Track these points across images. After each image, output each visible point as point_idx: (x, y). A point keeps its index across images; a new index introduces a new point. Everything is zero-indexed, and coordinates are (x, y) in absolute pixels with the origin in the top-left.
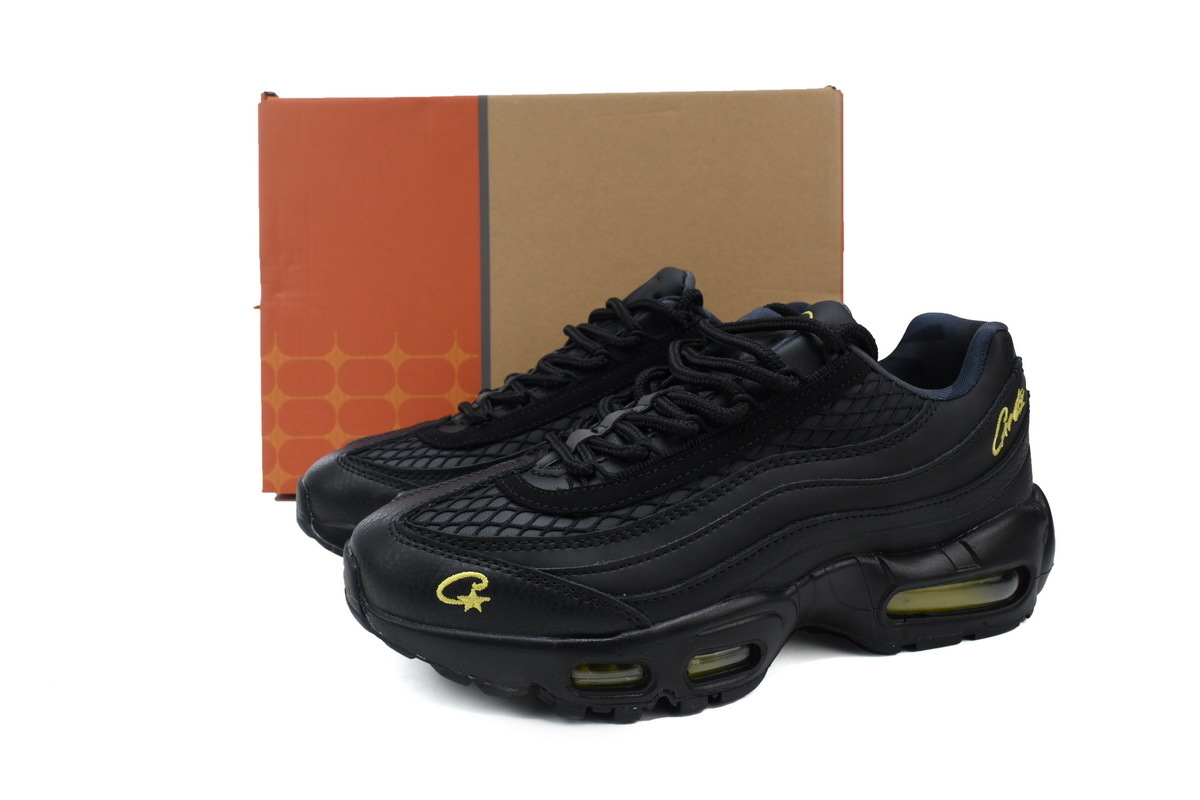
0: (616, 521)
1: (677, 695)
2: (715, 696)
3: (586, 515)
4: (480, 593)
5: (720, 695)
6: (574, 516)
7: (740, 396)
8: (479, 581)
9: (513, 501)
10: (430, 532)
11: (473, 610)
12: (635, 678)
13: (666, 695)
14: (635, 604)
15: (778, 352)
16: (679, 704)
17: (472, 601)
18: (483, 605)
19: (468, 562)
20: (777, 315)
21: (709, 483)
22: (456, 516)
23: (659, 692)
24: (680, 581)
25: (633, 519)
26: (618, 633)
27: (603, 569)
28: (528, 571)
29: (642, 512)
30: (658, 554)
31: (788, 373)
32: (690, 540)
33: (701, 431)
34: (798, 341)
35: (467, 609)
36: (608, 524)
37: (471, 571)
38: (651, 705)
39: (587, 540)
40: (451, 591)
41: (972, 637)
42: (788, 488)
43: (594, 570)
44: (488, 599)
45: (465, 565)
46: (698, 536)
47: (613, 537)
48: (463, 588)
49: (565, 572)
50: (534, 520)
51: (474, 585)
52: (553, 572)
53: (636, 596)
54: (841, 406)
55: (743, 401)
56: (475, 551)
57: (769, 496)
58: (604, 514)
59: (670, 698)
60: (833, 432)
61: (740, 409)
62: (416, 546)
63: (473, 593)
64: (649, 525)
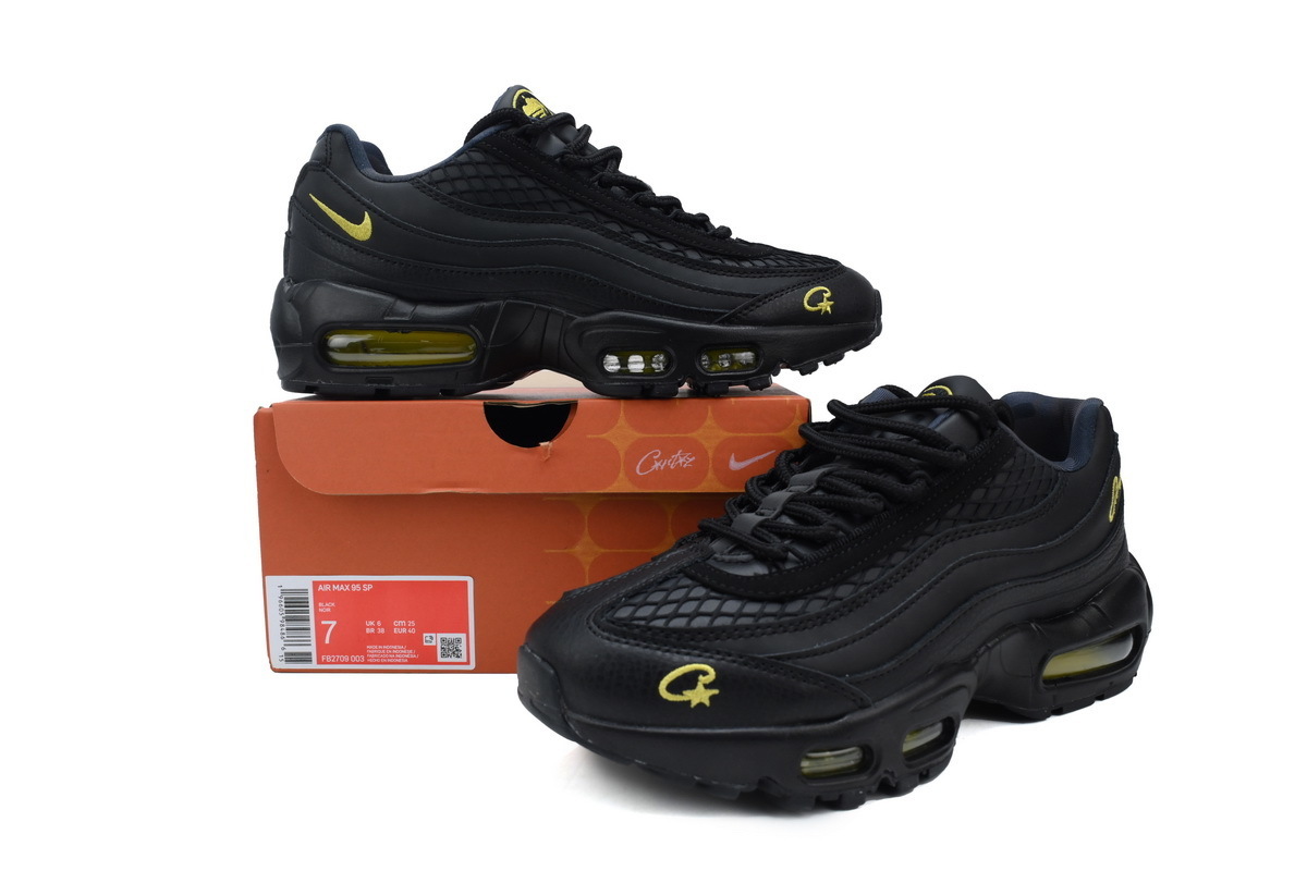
0: (822, 602)
1: (896, 775)
2: (925, 773)
3: (794, 598)
4: (707, 686)
5: (928, 771)
6: (781, 601)
7: (918, 472)
8: (705, 673)
9: (714, 590)
10: (638, 626)
11: (701, 705)
12: (852, 763)
13: (888, 776)
14: (858, 683)
15: (937, 430)
16: (897, 784)
17: (699, 696)
18: (712, 698)
19: (688, 654)
20: (894, 397)
21: (899, 559)
22: (659, 608)
23: (881, 773)
24: (892, 658)
25: (837, 599)
26: (841, 716)
27: (823, 651)
28: (754, 659)
29: (844, 591)
30: (868, 633)
31: (955, 450)
32: (894, 616)
33: (885, 509)
34: (955, 417)
35: (693, 704)
36: (815, 607)
37: (695, 663)
38: (874, 788)
39: (800, 624)
40: (675, 687)
41: (1101, 698)
42: (967, 561)
43: (815, 653)
44: (716, 692)
45: (687, 658)
46: (900, 612)
47: (822, 619)
48: (689, 681)
49: (789, 657)
50: (743, 607)
51: (701, 677)
52: (778, 658)
53: (858, 676)
54: (1000, 479)
55: (920, 477)
56: (692, 643)
57: (953, 568)
58: (810, 596)
59: (890, 778)
60: (995, 504)
61: (917, 487)
62: (627, 643)
63: (700, 686)
64: (854, 605)
